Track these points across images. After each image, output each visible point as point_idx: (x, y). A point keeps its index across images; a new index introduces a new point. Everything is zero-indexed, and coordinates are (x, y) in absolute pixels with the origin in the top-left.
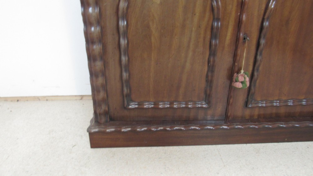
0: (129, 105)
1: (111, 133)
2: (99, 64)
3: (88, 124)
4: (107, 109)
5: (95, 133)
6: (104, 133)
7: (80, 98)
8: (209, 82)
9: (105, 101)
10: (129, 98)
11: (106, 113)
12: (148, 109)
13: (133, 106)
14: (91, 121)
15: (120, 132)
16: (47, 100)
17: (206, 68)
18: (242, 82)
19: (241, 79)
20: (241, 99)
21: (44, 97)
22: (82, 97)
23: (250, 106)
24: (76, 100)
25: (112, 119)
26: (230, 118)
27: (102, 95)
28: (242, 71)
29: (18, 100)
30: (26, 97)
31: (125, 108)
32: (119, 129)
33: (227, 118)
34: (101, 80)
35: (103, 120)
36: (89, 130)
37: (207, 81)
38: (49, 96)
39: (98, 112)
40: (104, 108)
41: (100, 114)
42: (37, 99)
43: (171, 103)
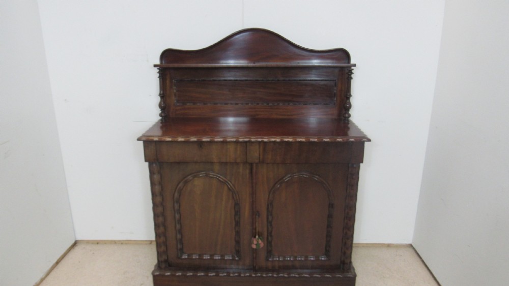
0: (182, 256)
1: (168, 276)
2: (162, 229)
3: (152, 268)
4: (166, 258)
5: (157, 275)
6: (163, 276)
7: (149, 242)
8: (238, 242)
9: (166, 252)
10: (182, 251)
11: (166, 261)
12: (195, 259)
13: (185, 256)
14: (155, 266)
15: (174, 275)
16: (122, 244)
17: (234, 233)
18: (256, 245)
19: (255, 242)
20: (263, 255)
21: (120, 241)
22: (151, 242)
23: (270, 259)
24: (146, 244)
25: (170, 265)
26: (257, 268)
27: (163, 248)
28: (257, 237)
29: (98, 242)
30: (105, 241)
31: (179, 258)
32: (173, 273)
33: (254, 269)
34: (162, 239)
35: (163, 266)
36: (153, 273)
37: (236, 241)
38: (124, 241)
39: (160, 260)
40: (164, 257)
41: (162, 262)
42: (114, 242)
43: (212, 256)
